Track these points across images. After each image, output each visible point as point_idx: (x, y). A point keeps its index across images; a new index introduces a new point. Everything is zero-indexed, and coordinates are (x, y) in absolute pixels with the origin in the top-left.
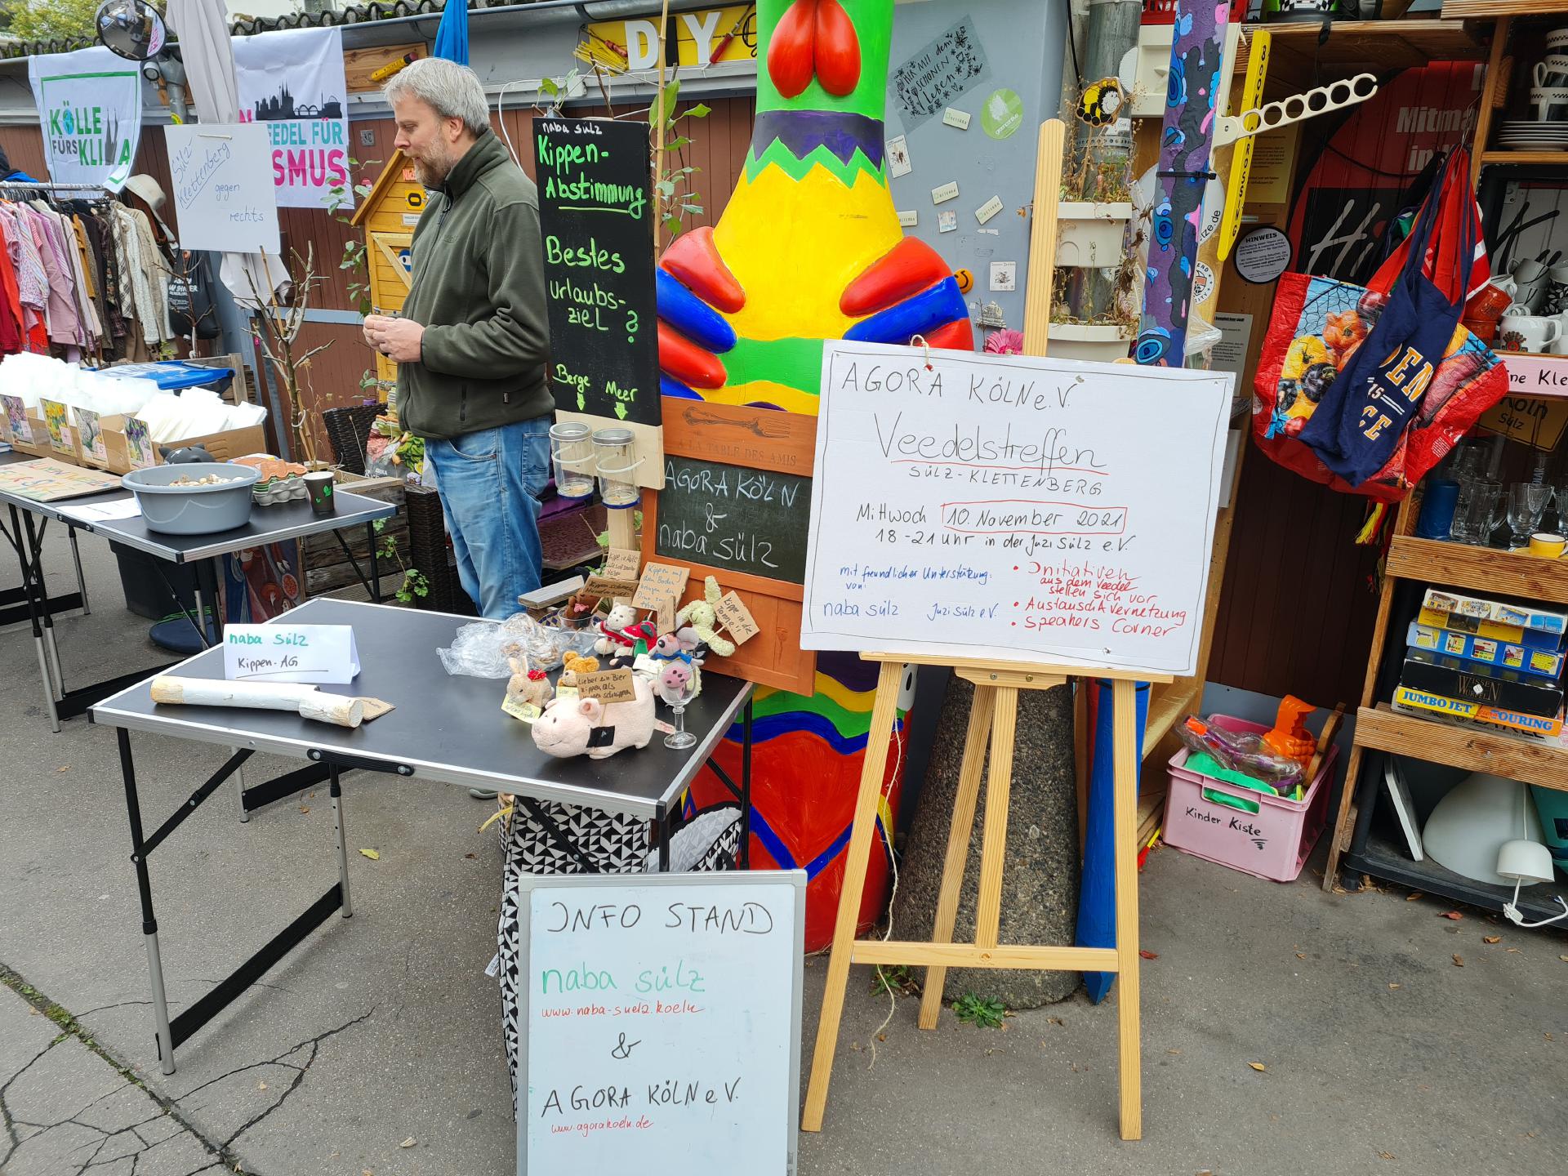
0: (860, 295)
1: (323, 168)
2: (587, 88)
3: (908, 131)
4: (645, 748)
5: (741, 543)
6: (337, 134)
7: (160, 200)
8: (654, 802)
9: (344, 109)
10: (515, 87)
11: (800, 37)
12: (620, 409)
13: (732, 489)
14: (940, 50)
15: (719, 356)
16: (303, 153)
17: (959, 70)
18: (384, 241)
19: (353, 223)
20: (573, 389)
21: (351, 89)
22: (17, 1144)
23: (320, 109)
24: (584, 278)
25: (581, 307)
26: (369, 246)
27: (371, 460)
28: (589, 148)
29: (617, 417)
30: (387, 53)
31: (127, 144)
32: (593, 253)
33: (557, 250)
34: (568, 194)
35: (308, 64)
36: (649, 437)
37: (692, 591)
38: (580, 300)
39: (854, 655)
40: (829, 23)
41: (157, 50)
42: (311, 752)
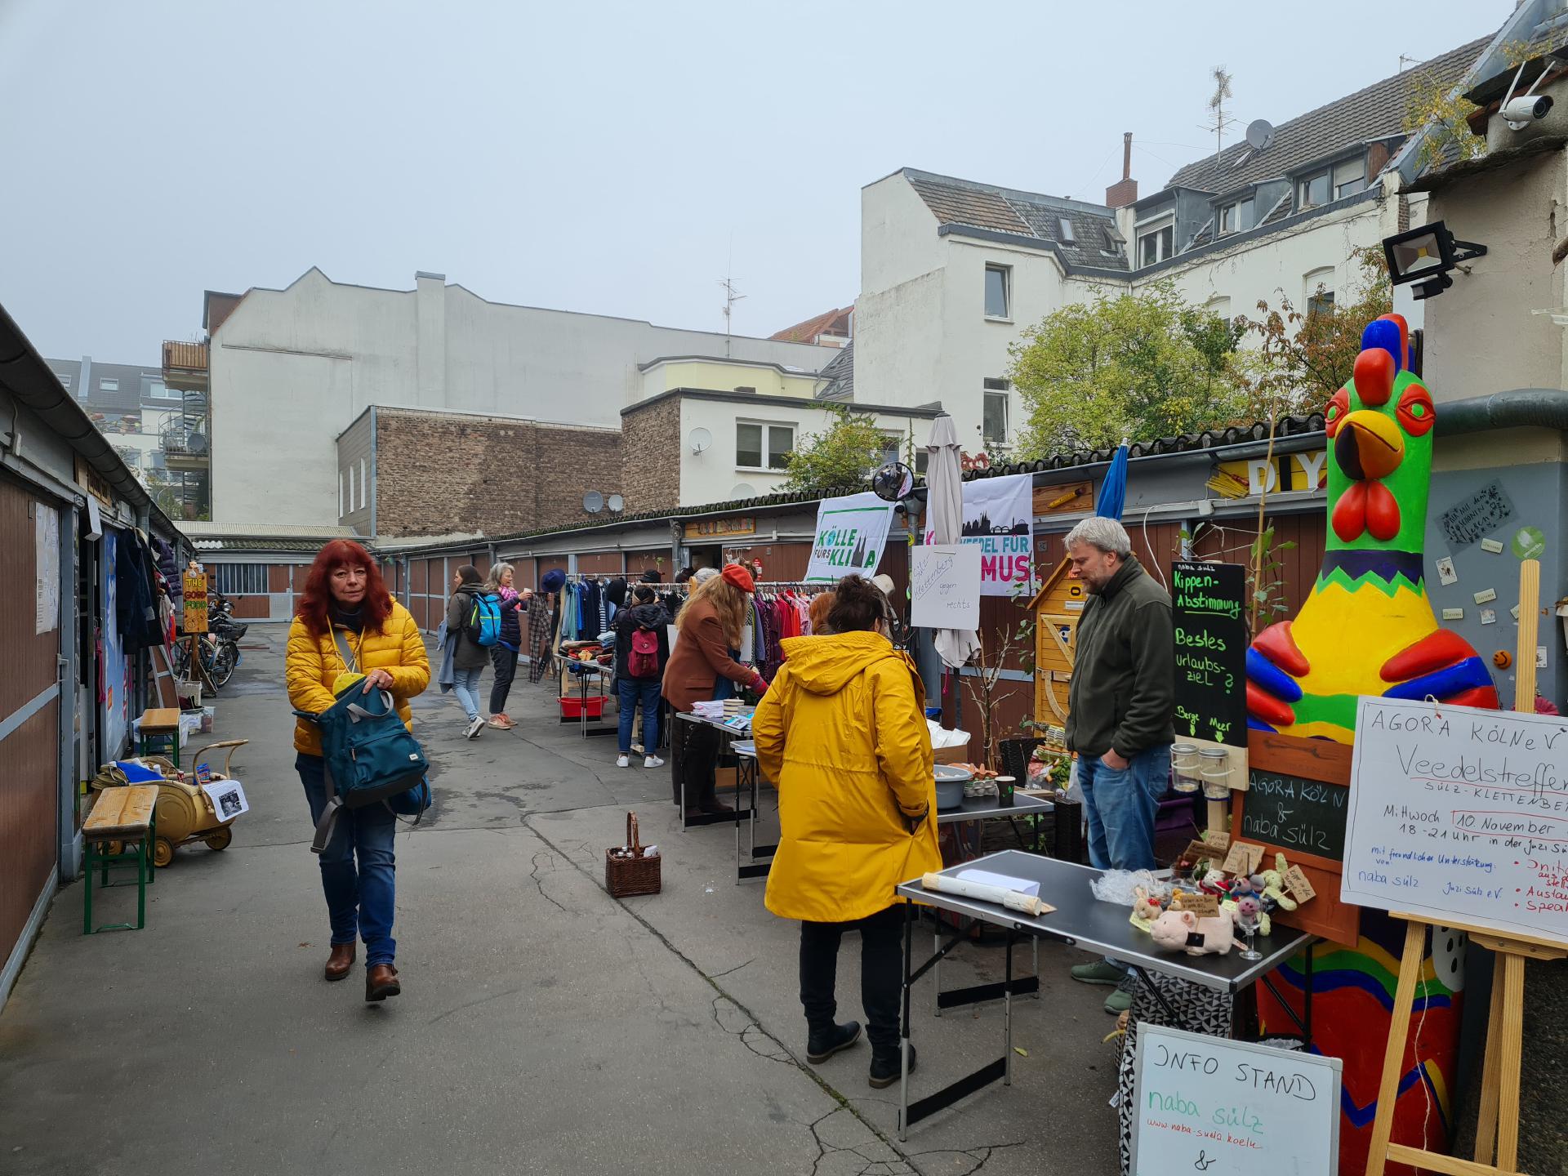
0: (1395, 667)
1: (1010, 568)
2: (1215, 509)
3: (1453, 554)
4: (1225, 956)
5: (1303, 831)
6: (1024, 546)
7: (891, 592)
8: (1229, 981)
9: (1030, 528)
10: (1157, 509)
11: (1355, 506)
12: (1219, 736)
13: (1297, 794)
14: (1476, 501)
15: (1291, 705)
16: (994, 558)
17: (1492, 514)
18: (1049, 620)
19: (1029, 607)
20: (1188, 722)
21: (1035, 514)
22: (823, 1153)
23: (1011, 528)
24: (1199, 653)
25: (1196, 671)
26: (1038, 624)
27: (1030, 778)
28: (1206, 579)
29: (1216, 741)
30: (1062, 489)
31: (872, 554)
32: (1205, 639)
33: (1182, 637)
34: (1192, 604)
35: (1006, 498)
36: (1239, 755)
37: (1267, 863)
38: (1195, 667)
39: (1384, 913)
40: (1376, 496)
41: (904, 493)
42: (1016, 923)
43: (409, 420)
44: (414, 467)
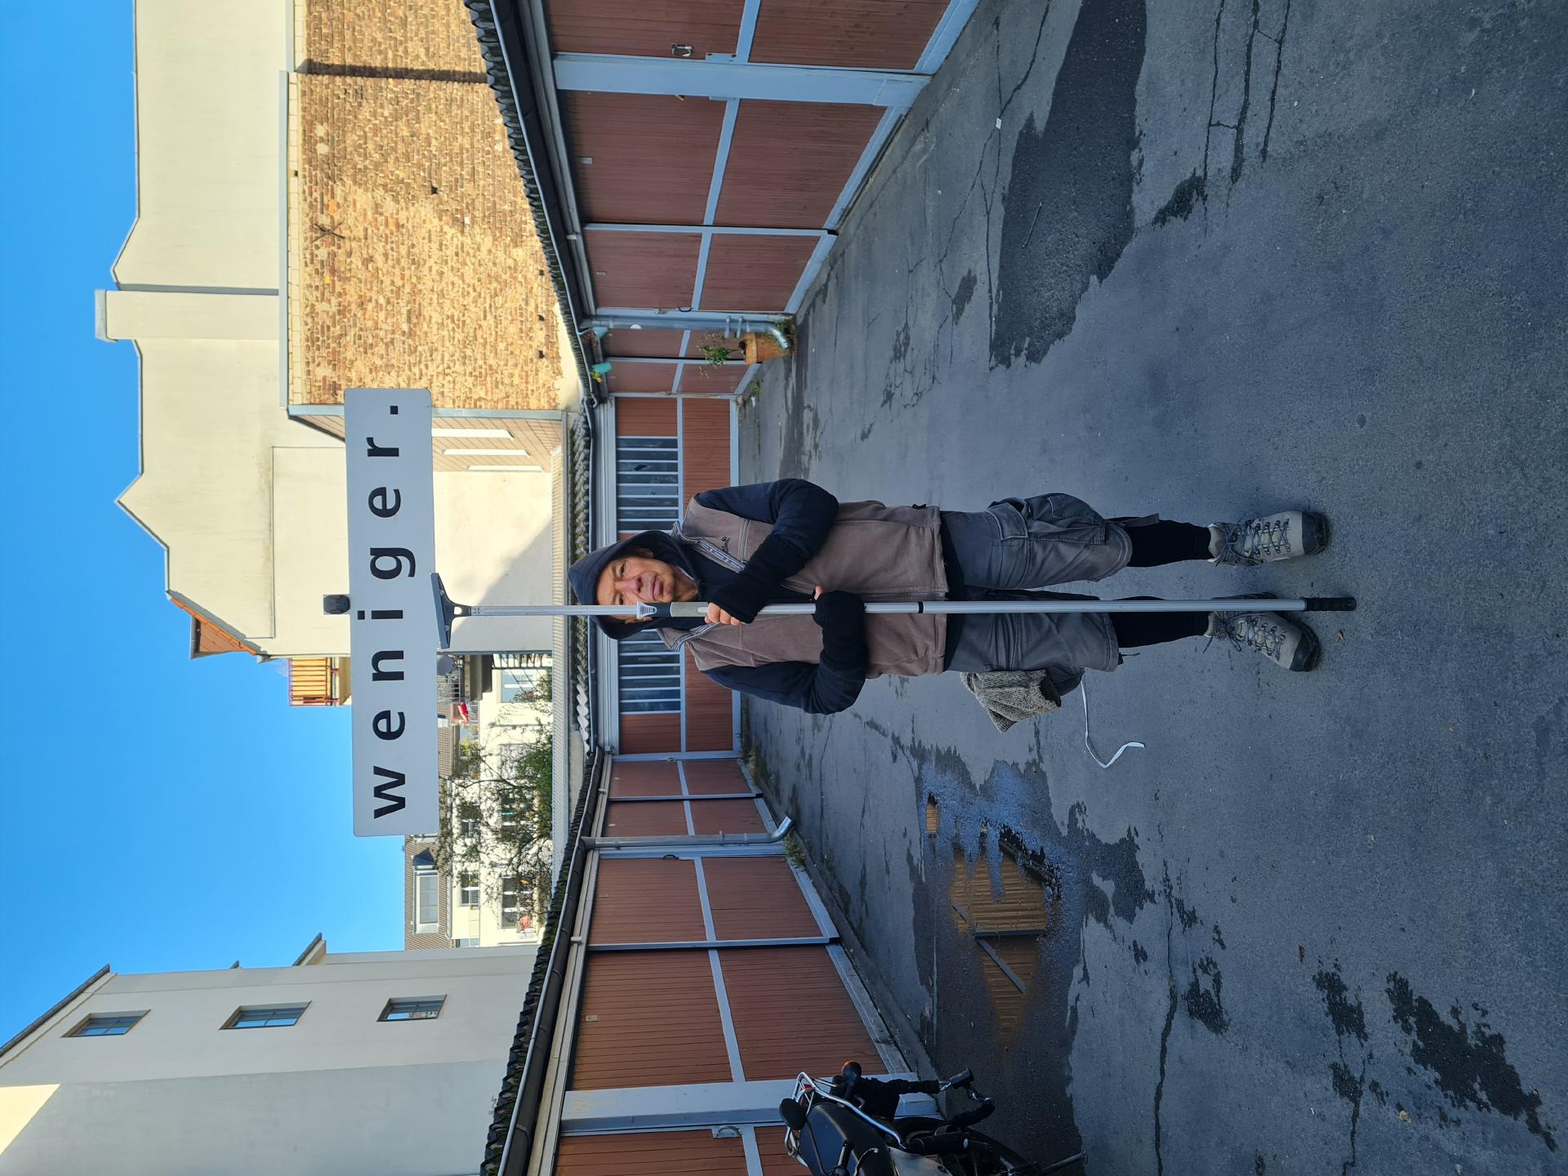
43: (312, 341)
44: (411, 334)
